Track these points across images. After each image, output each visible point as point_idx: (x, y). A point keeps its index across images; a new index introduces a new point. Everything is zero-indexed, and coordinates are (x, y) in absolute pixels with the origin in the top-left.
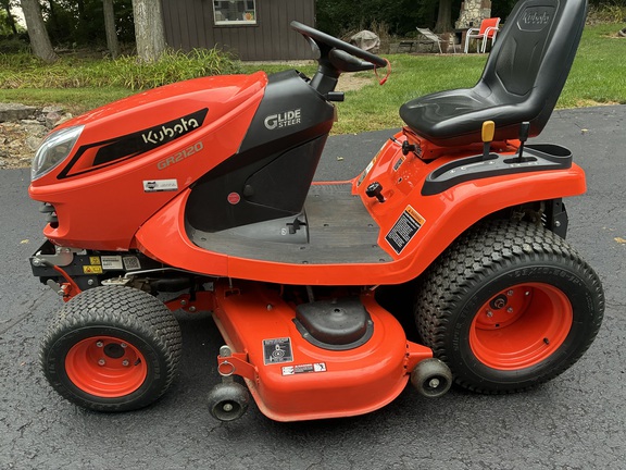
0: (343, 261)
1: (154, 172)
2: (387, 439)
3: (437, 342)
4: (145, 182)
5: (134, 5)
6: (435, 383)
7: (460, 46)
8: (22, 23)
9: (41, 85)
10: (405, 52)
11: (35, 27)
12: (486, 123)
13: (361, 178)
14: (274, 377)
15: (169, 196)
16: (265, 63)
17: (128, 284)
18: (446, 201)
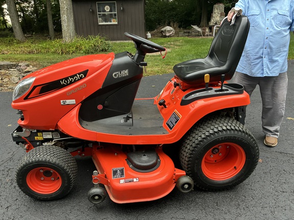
0: (147, 134)
1: (65, 96)
2: (166, 211)
3: (187, 168)
4: (62, 101)
5: (61, 16)
6: (186, 186)
7: (211, 33)
8: (10, 23)
9: (18, 52)
10: (186, 36)
11: (16, 26)
12: (206, 75)
13: (158, 97)
14: (116, 184)
15: (72, 107)
16: (122, 41)
17: (54, 145)
18: (191, 107)
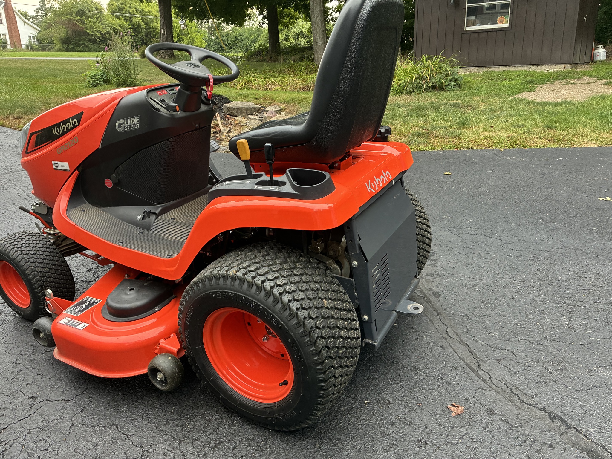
4: (53, 162)
6: (160, 377)
11: (318, 40)
15: (66, 175)
